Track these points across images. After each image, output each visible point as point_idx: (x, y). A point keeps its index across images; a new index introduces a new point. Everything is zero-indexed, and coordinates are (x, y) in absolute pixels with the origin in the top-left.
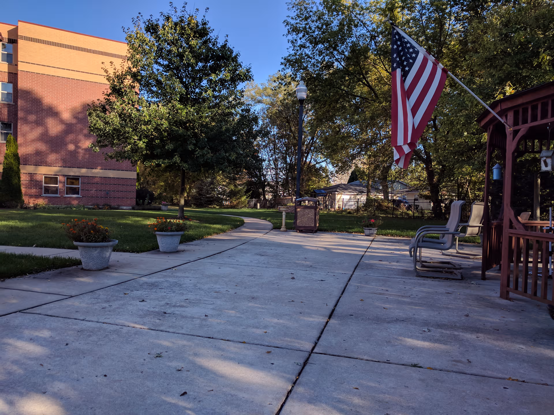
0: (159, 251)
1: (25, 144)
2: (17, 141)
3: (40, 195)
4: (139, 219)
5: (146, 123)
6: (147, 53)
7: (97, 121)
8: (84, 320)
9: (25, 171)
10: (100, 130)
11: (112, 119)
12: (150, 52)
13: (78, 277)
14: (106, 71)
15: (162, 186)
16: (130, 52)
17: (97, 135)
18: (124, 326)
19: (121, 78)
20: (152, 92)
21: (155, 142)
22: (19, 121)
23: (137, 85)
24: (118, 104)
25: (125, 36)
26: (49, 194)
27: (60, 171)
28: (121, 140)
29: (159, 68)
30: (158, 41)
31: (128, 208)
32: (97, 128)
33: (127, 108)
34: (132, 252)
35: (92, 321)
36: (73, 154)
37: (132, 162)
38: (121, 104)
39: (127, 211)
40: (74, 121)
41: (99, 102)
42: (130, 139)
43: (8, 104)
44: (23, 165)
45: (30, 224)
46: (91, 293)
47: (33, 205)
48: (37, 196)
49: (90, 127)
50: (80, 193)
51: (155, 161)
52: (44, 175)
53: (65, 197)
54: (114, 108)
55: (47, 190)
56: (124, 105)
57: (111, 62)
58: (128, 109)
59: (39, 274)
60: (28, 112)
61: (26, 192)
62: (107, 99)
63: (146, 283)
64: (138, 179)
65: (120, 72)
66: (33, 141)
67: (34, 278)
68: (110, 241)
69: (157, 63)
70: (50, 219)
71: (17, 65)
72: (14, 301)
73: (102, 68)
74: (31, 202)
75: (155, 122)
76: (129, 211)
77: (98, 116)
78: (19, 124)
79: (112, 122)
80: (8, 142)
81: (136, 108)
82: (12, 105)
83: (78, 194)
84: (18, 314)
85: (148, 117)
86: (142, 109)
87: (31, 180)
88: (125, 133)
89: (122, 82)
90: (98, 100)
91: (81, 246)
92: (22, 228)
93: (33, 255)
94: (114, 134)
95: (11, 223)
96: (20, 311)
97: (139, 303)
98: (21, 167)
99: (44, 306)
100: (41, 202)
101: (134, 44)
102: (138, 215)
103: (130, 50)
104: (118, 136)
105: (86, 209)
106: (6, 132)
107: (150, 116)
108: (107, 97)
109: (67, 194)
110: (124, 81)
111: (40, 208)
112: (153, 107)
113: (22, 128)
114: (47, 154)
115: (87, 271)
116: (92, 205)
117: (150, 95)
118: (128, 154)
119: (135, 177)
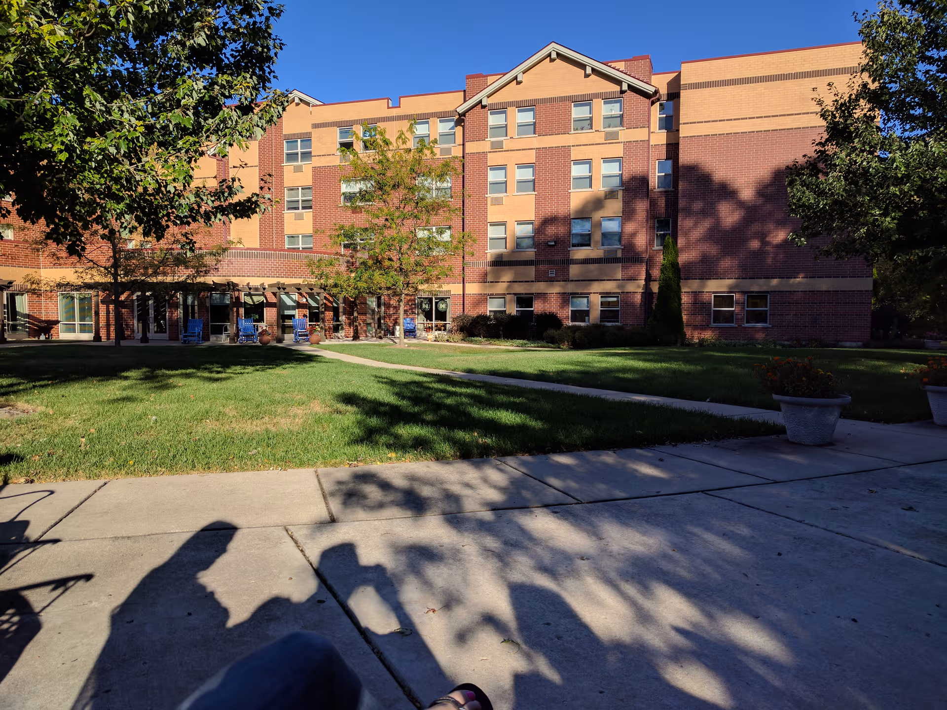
0: (933, 423)
1: (687, 247)
2: (677, 243)
3: (708, 326)
4: (881, 363)
5: (899, 182)
6: (904, 47)
7: (804, 193)
8: (801, 522)
9: (687, 289)
10: (809, 207)
11: (831, 184)
12: (910, 41)
13: (782, 453)
14: (820, 103)
15: (926, 302)
16: (867, 55)
17: (803, 218)
18: (877, 545)
19: (846, 108)
20: (912, 118)
21: (918, 215)
22: (680, 215)
23: (880, 113)
24: (843, 155)
25: (859, 27)
26: (720, 323)
27: (736, 286)
28: (846, 219)
29: (928, 67)
30: (929, 15)
31: (854, 344)
32: (804, 205)
33: (859, 160)
34: (874, 421)
35: (817, 527)
36: (759, 254)
37: (866, 259)
38: (848, 155)
39: (854, 349)
40: (760, 201)
41: (807, 159)
42: (866, 216)
43: (665, 192)
44: (685, 279)
45: (699, 368)
46: (807, 481)
47: (697, 341)
48: (703, 327)
49: (790, 206)
50: (768, 321)
51: (917, 251)
52: (714, 293)
53: (745, 328)
54: (835, 165)
55: (718, 317)
56: (853, 155)
57: (829, 85)
58: (863, 160)
59: (721, 441)
60: (692, 198)
61: (688, 320)
62: (820, 151)
63: (913, 478)
64: (875, 292)
65: (846, 98)
66: (698, 241)
67: (715, 446)
68: (836, 397)
69: (924, 59)
70: (727, 361)
71: (678, 130)
72: (692, 476)
73: (812, 99)
74: (695, 336)
75: (919, 177)
76: (859, 350)
77: (803, 184)
78: (680, 219)
79: (830, 190)
80: (665, 247)
81: (878, 156)
82: (671, 191)
83: (766, 323)
84: (701, 495)
85: (903, 169)
86: (890, 155)
87: (695, 303)
88: (855, 205)
89: (850, 115)
90: (804, 156)
91: (785, 402)
92: (689, 373)
93: (710, 412)
94: (833, 210)
95: (674, 366)
96: (702, 491)
97: (902, 512)
98: (682, 283)
99: (737, 490)
100: (708, 335)
101: (876, 36)
102: (878, 357)
103: (868, 51)
104: (842, 213)
105: (778, 347)
106: (662, 232)
107: (907, 166)
108: (821, 149)
109: (747, 323)
110: (854, 111)
111: (708, 345)
112: (915, 147)
113: (684, 223)
114: (718, 259)
115: (796, 446)
116: (788, 341)
117: (908, 127)
118: (861, 243)
119: (870, 287)
